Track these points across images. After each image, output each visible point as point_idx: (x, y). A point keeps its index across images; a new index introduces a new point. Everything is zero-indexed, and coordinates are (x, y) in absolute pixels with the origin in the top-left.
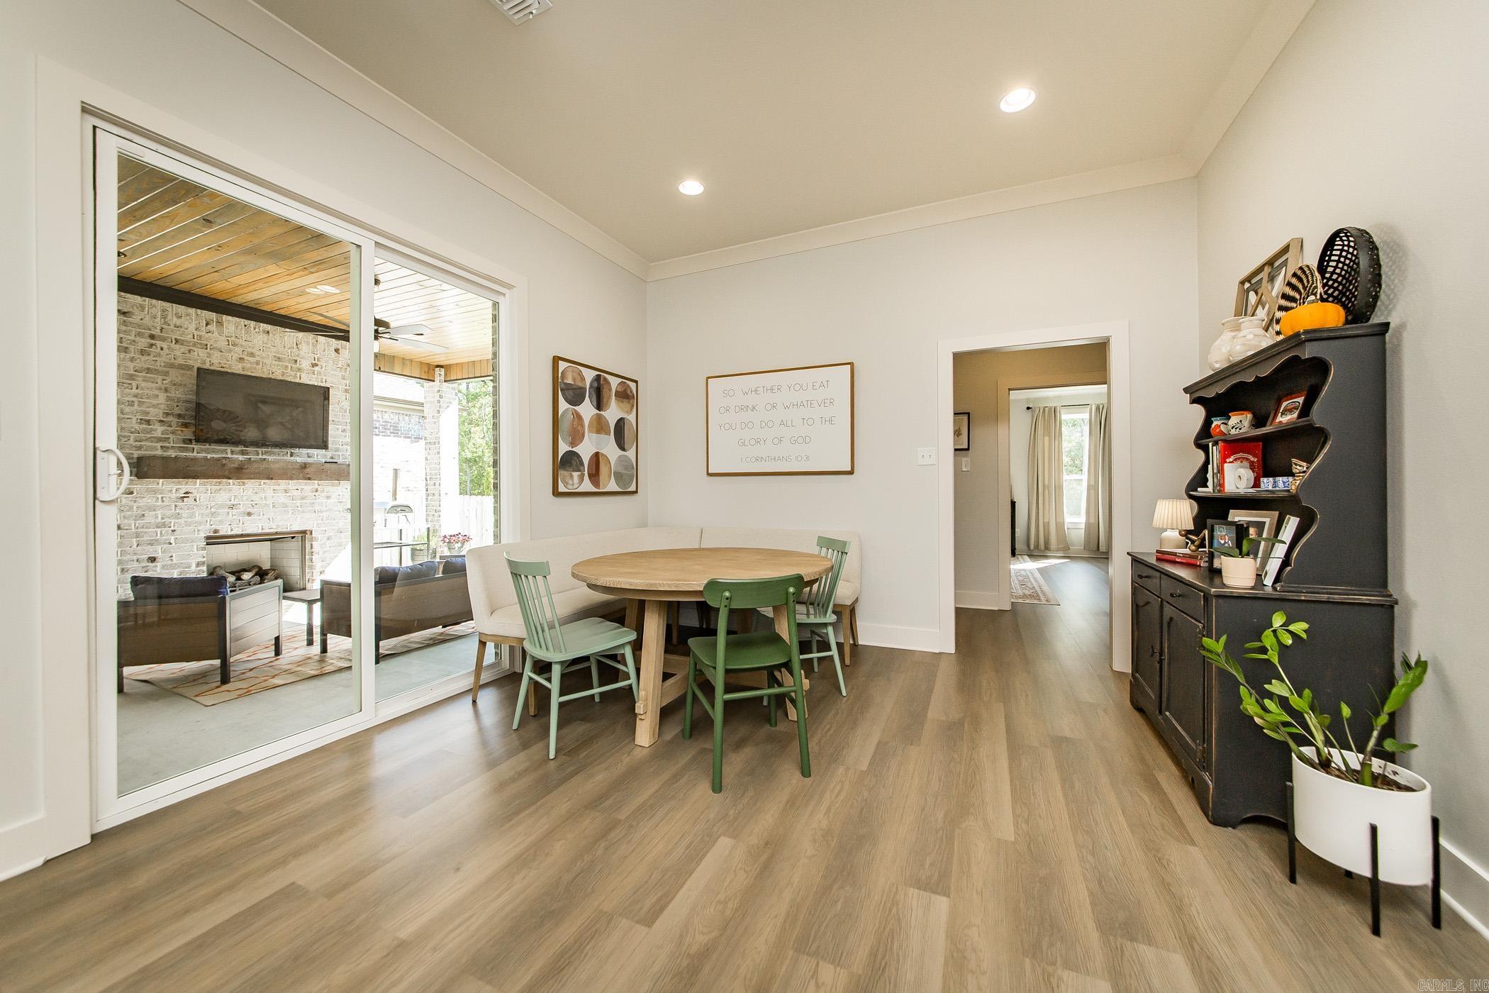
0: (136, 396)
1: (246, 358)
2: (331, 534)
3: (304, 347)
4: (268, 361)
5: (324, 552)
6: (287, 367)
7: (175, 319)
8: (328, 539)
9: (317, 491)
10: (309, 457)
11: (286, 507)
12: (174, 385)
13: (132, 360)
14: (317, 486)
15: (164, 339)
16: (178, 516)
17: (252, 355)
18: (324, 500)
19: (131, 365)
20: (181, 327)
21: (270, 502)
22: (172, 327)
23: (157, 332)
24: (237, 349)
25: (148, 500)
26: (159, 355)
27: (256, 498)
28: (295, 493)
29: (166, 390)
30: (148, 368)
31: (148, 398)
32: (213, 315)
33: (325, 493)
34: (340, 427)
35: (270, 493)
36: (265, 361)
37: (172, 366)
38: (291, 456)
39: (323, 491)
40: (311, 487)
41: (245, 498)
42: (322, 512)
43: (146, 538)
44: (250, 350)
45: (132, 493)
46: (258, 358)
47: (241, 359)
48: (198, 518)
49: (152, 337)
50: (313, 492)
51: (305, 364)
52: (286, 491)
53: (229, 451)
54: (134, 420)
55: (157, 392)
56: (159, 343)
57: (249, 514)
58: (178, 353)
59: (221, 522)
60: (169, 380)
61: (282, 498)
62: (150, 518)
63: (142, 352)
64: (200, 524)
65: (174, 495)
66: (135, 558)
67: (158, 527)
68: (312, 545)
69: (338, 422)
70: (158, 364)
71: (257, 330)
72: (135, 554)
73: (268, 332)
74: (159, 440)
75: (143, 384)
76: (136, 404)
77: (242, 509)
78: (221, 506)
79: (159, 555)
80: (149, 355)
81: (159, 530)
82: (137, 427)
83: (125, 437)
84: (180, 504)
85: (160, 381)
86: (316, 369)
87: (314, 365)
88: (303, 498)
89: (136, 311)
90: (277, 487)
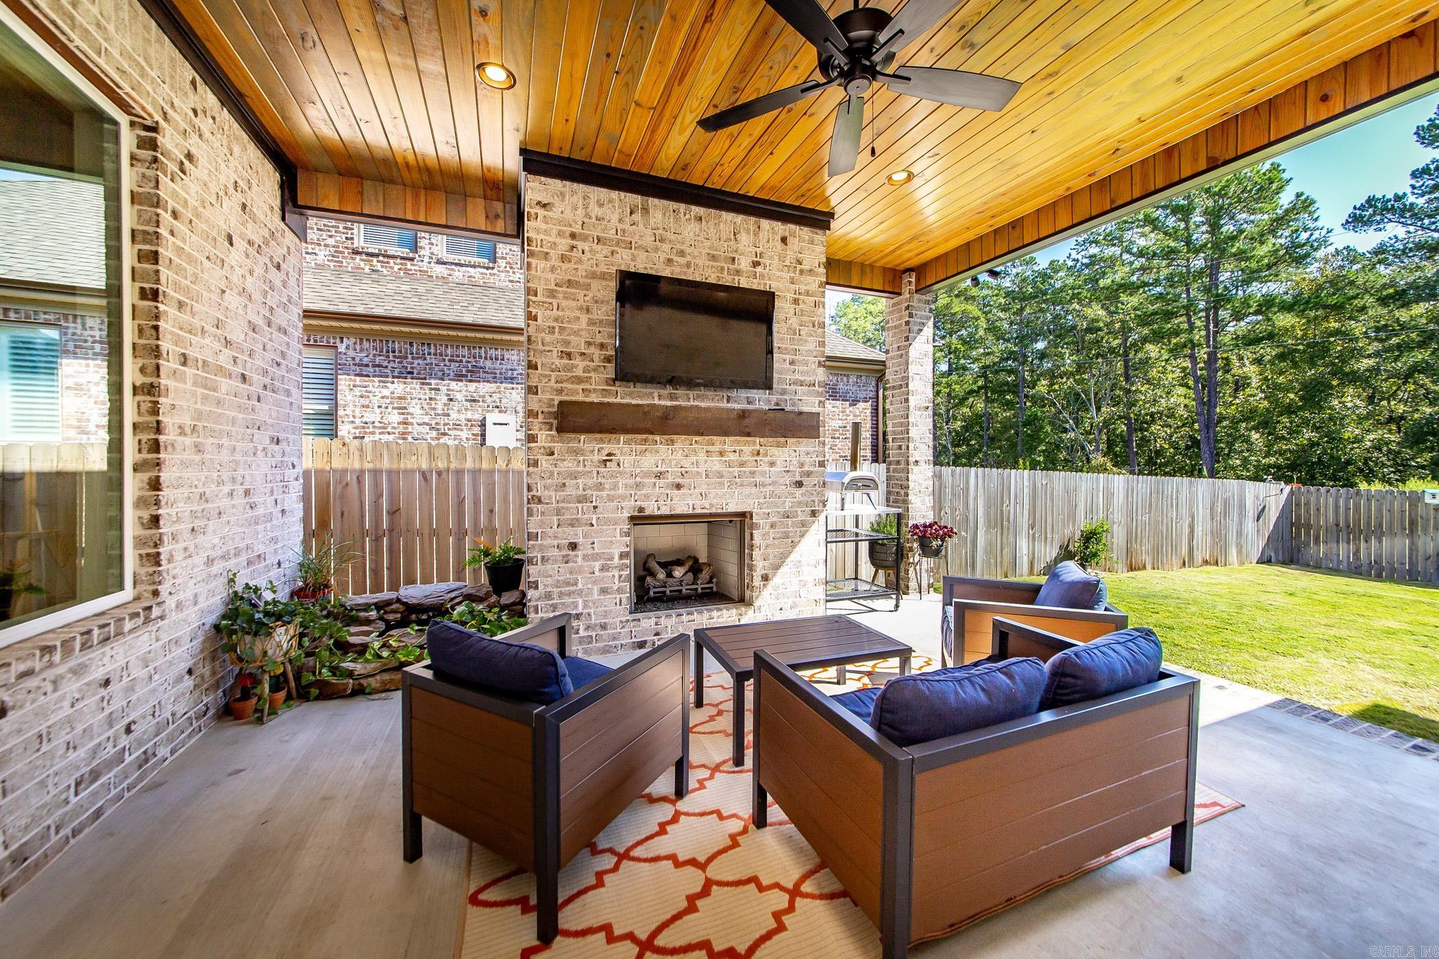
0: (556, 320)
1: (675, 258)
2: (775, 519)
3: (744, 239)
4: (700, 262)
5: (767, 546)
6: (722, 269)
7: (597, 209)
8: (772, 526)
9: (758, 454)
10: (749, 403)
11: (722, 477)
12: (596, 302)
13: (553, 269)
14: (758, 447)
15: (585, 238)
16: (600, 487)
17: (682, 253)
18: (767, 469)
19: (551, 277)
20: (603, 219)
21: (702, 470)
22: (594, 220)
23: (577, 229)
24: (666, 247)
25: (569, 465)
26: (580, 261)
27: (686, 463)
28: (732, 457)
29: (588, 310)
30: (569, 281)
31: (569, 322)
32: (637, 199)
33: (769, 458)
34: (787, 357)
35: (702, 456)
36: (697, 261)
37: (593, 275)
38: (728, 401)
39: (766, 455)
40: (750, 448)
41: (673, 463)
42: (764, 485)
43: (567, 516)
44: (679, 246)
45: (552, 454)
46: (688, 258)
47: (670, 261)
48: (621, 491)
49: (573, 236)
50: (753, 455)
51: (744, 263)
52: (721, 454)
53: (656, 395)
54: (555, 353)
55: (578, 313)
56: (581, 245)
57: (679, 487)
58: (600, 257)
59: (647, 496)
60: (591, 295)
61: (716, 464)
62: (570, 491)
63: (563, 258)
64: (623, 498)
65: (596, 457)
66: (555, 543)
67: (579, 502)
68: (752, 535)
69: (786, 349)
70: (579, 273)
71: (688, 216)
72: (556, 537)
73: (700, 219)
74: (579, 380)
75: (564, 303)
76: (557, 330)
77: (670, 479)
78: (646, 475)
79: (580, 540)
80: (570, 261)
81: (580, 506)
82: (558, 362)
83: (546, 376)
84: (602, 470)
85: (581, 297)
86: (759, 269)
87: (756, 264)
88: (742, 465)
89: (556, 201)
90: (711, 448)
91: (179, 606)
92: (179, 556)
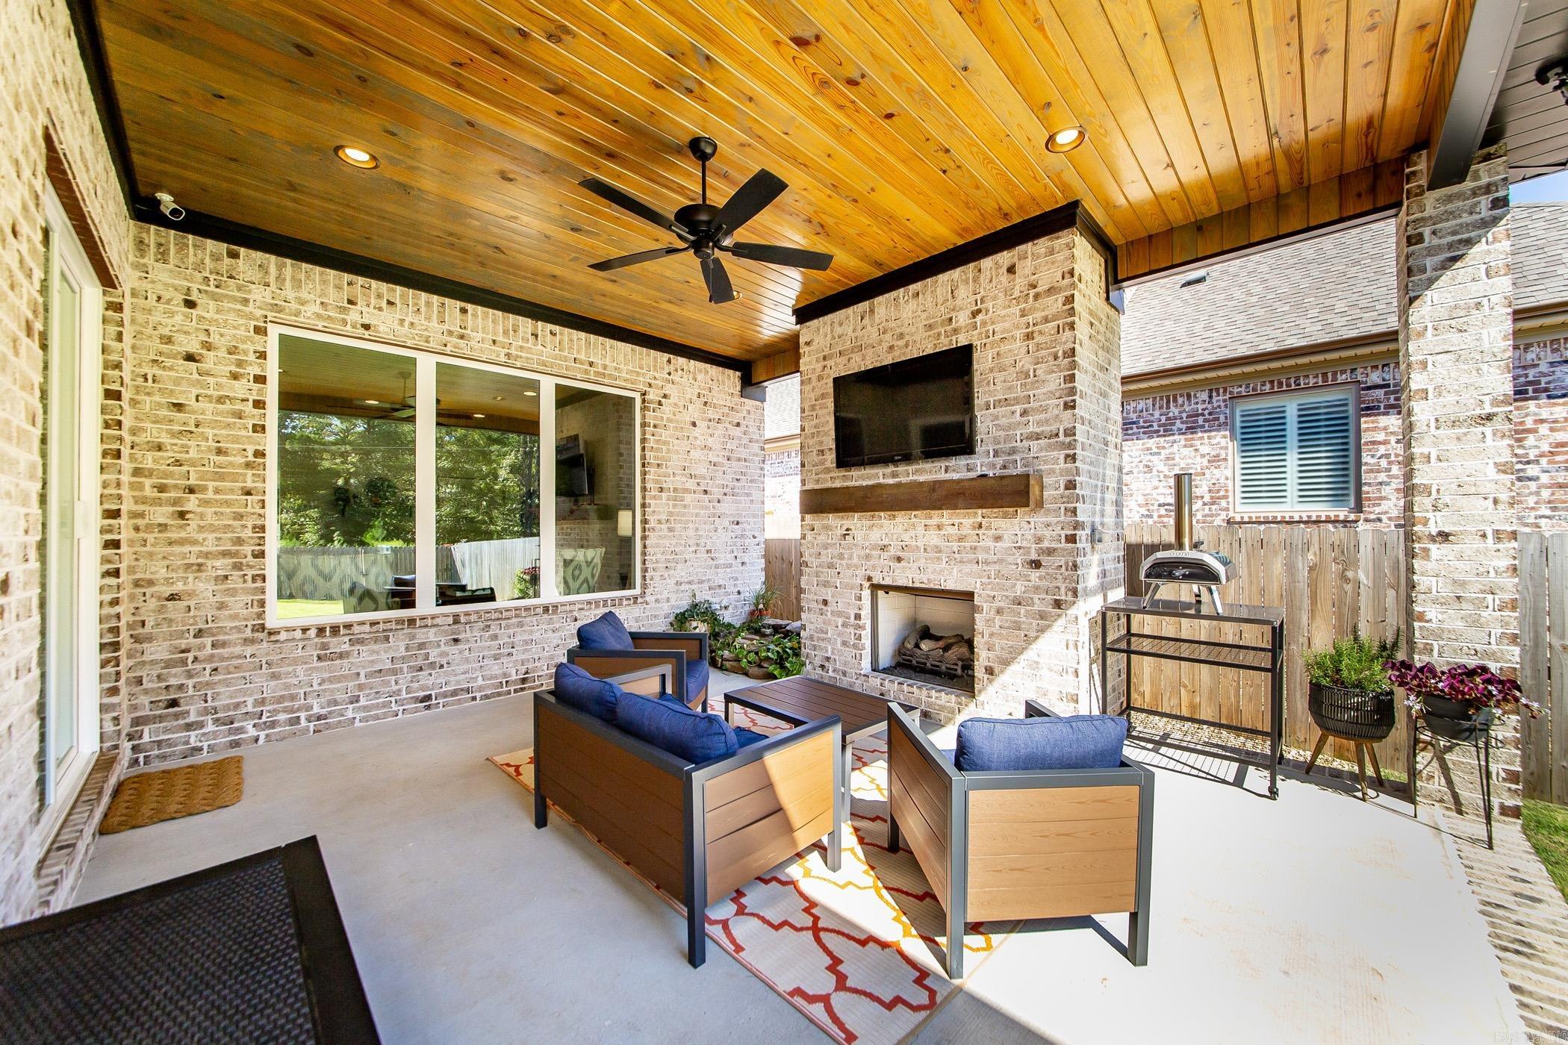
1: (896, 343)
2: (1002, 604)
3: (962, 292)
4: (917, 338)
5: (992, 635)
6: (938, 335)
8: (998, 612)
9: (980, 526)
10: (969, 470)
11: (940, 551)
14: (980, 519)
16: (841, 556)
17: (901, 336)
18: (991, 544)
20: (843, 334)
21: (920, 544)
22: (837, 339)
23: (827, 351)
24: (888, 336)
25: (823, 538)
27: (906, 537)
28: (951, 530)
32: (865, 305)
33: (993, 531)
34: (1018, 408)
35: (920, 530)
36: (914, 338)
38: (946, 471)
39: (989, 528)
40: (971, 521)
41: (895, 537)
42: (986, 563)
43: (822, 578)
44: (899, 330)
46: (906, 338)
47: (891, 348)
48: (855, 560)
50: (974, 528)
51: (962, 319)
52: (939, 527)
53: (881, 474)
54: (816, 452)
55: (828, 417)
56: (829, 363)
57: (899, 559)
58: (841, 366)
59: (874, 567)
61: (933, 538)
62: (823, 558)
63: (819, 378)
64: (857, 567)
65: (840, 532)
66: (815, 598)
67: (829, 568)
68: (974, 618)
69: (1015, 399)
70: (829, 385)
71: (905, 299)
72: (816, 594)
73: (917, 295)
74: (829, 470)
75: (820, 412)
76: (817, 434)
77: (893, 552)
78: (874, 547)
79: (829, 598)
81: (830, 571)
84: (843, 542)
86: (979, 318)
87: (974, 314)
88: (961, 539)
89: (816, 336)
90: (929, 522)
91: (657, 601)
92: (657, 579)
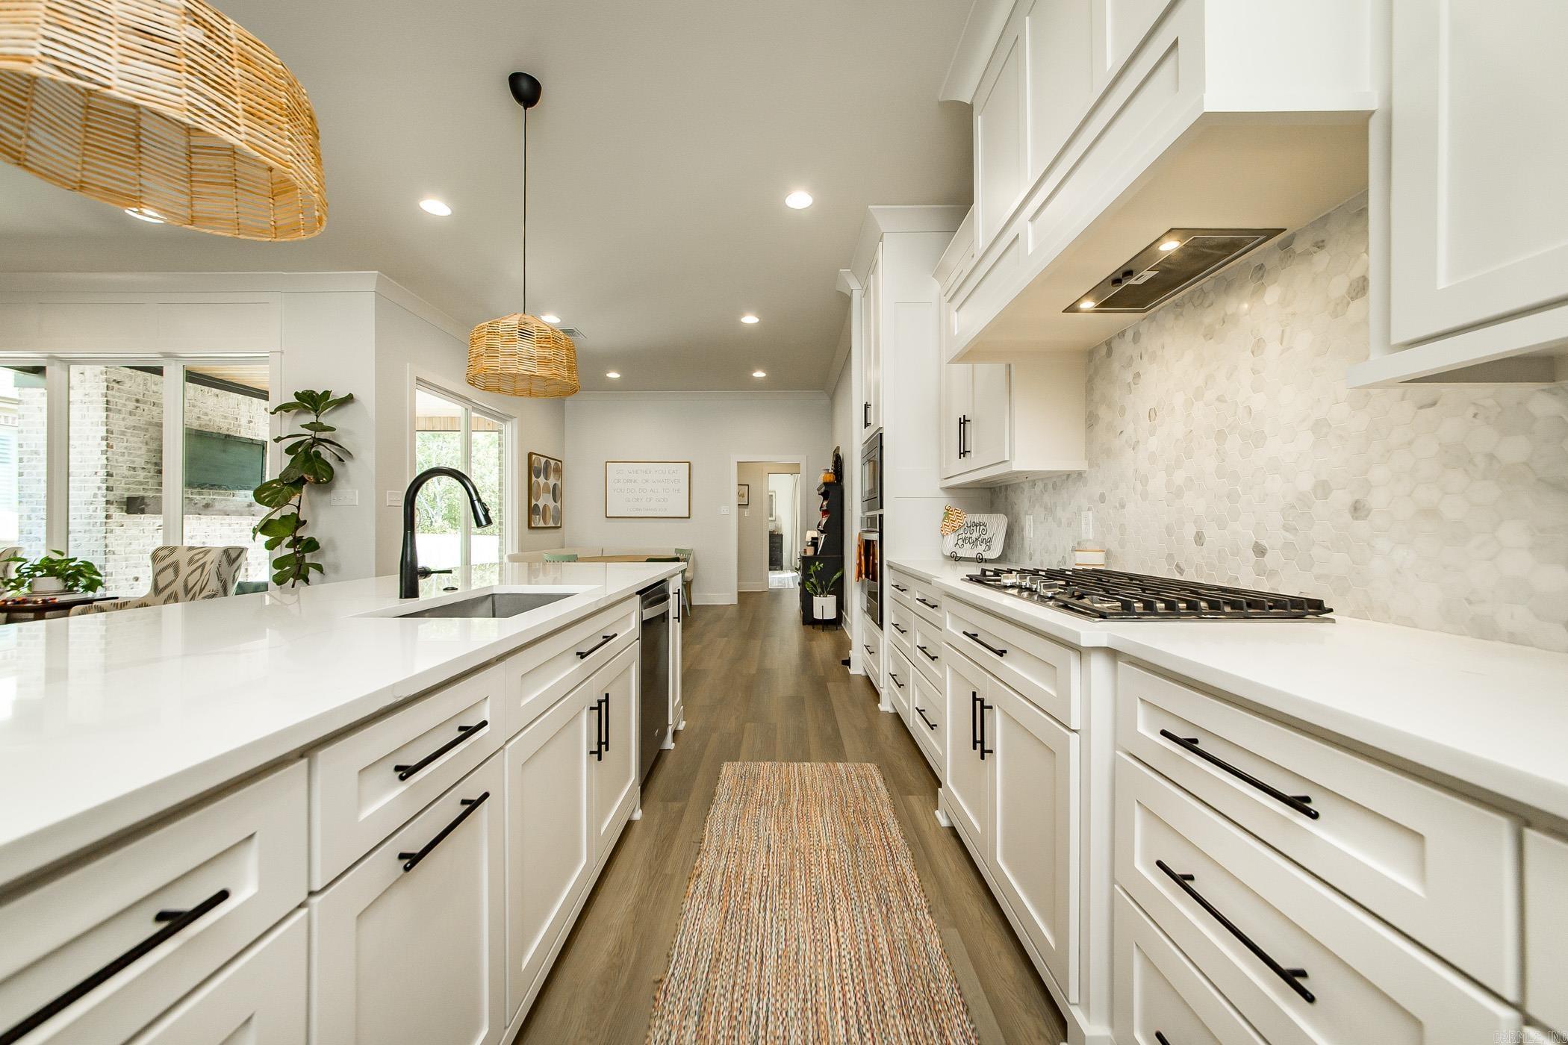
0: (126, 448)
3: (243, 407)
4: (217, 419)
6: (231, 423)
7: (153, 386)
12: (152, 439)
13: (124, 419)
14: (251, 521)
15: (145, 403)
17: (206, 414)
19: (123, 423)
20: (157, 392)
22: (151, 393)
23: (140, 397)
24: (197, 410)
25: (134, 532)
26: (142, 416)
28: (236, 527)
29: (147, 443)
30: (134, 426)
31: (134, 450)
37: (150, 424)
43: (132, 562)
44: (204, 410)
45: (122, 526)
46: (210, 417)
49: (137, 401)
51: (243, 421)
52: (230, 525)
53: (190, 492)
54: (125, 467)
55: (140, 445)
56: (142, 406)
58: (155, 413)
60: (149, 435)
62: (135, 547)
63: (131, 413)
65: (151, 528)
66: (125, 577)
67: (141, 553)
68: (247, 569)
70: (141, 422)
71: (210, 394)
72: (125, 574)
73: (217, 396)
74: (141, 483)
75: (131, 439)
76: (126, 454)
80: (135, 415)
81: (141, 556)
82: (127, 473)
83: (118, 481)
84: (156, 535)
85: (142, 436)
86: (251, 425)
87: (250, 422)
89: (127, 380)
90: (223, 522)
